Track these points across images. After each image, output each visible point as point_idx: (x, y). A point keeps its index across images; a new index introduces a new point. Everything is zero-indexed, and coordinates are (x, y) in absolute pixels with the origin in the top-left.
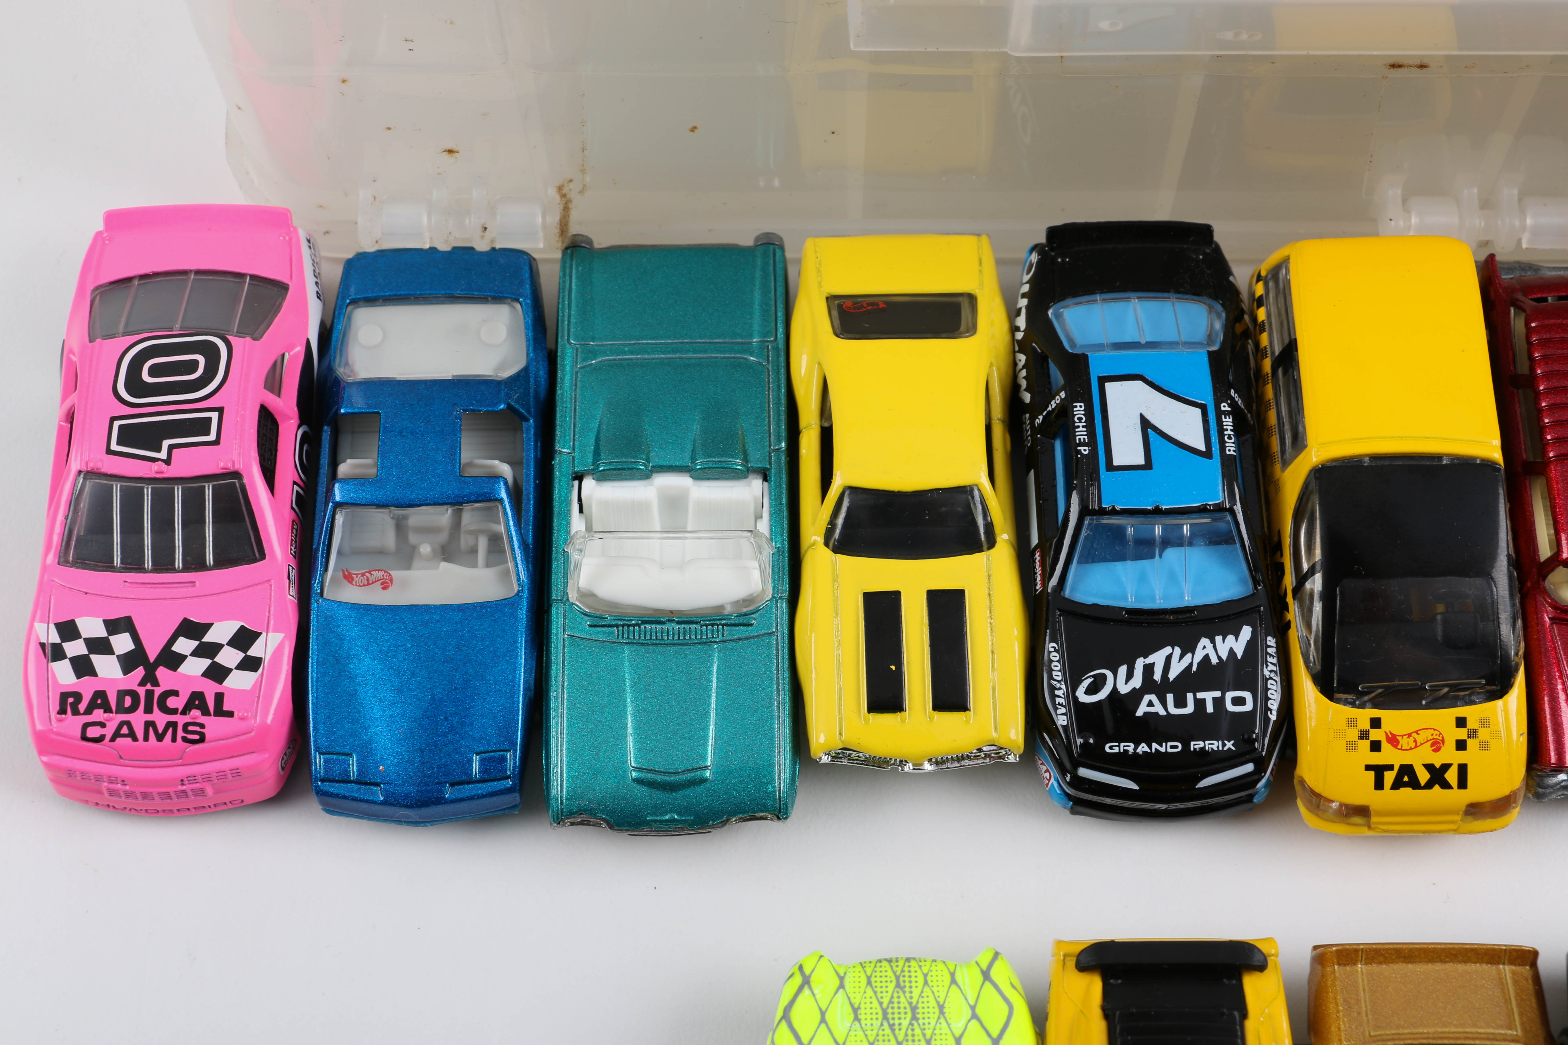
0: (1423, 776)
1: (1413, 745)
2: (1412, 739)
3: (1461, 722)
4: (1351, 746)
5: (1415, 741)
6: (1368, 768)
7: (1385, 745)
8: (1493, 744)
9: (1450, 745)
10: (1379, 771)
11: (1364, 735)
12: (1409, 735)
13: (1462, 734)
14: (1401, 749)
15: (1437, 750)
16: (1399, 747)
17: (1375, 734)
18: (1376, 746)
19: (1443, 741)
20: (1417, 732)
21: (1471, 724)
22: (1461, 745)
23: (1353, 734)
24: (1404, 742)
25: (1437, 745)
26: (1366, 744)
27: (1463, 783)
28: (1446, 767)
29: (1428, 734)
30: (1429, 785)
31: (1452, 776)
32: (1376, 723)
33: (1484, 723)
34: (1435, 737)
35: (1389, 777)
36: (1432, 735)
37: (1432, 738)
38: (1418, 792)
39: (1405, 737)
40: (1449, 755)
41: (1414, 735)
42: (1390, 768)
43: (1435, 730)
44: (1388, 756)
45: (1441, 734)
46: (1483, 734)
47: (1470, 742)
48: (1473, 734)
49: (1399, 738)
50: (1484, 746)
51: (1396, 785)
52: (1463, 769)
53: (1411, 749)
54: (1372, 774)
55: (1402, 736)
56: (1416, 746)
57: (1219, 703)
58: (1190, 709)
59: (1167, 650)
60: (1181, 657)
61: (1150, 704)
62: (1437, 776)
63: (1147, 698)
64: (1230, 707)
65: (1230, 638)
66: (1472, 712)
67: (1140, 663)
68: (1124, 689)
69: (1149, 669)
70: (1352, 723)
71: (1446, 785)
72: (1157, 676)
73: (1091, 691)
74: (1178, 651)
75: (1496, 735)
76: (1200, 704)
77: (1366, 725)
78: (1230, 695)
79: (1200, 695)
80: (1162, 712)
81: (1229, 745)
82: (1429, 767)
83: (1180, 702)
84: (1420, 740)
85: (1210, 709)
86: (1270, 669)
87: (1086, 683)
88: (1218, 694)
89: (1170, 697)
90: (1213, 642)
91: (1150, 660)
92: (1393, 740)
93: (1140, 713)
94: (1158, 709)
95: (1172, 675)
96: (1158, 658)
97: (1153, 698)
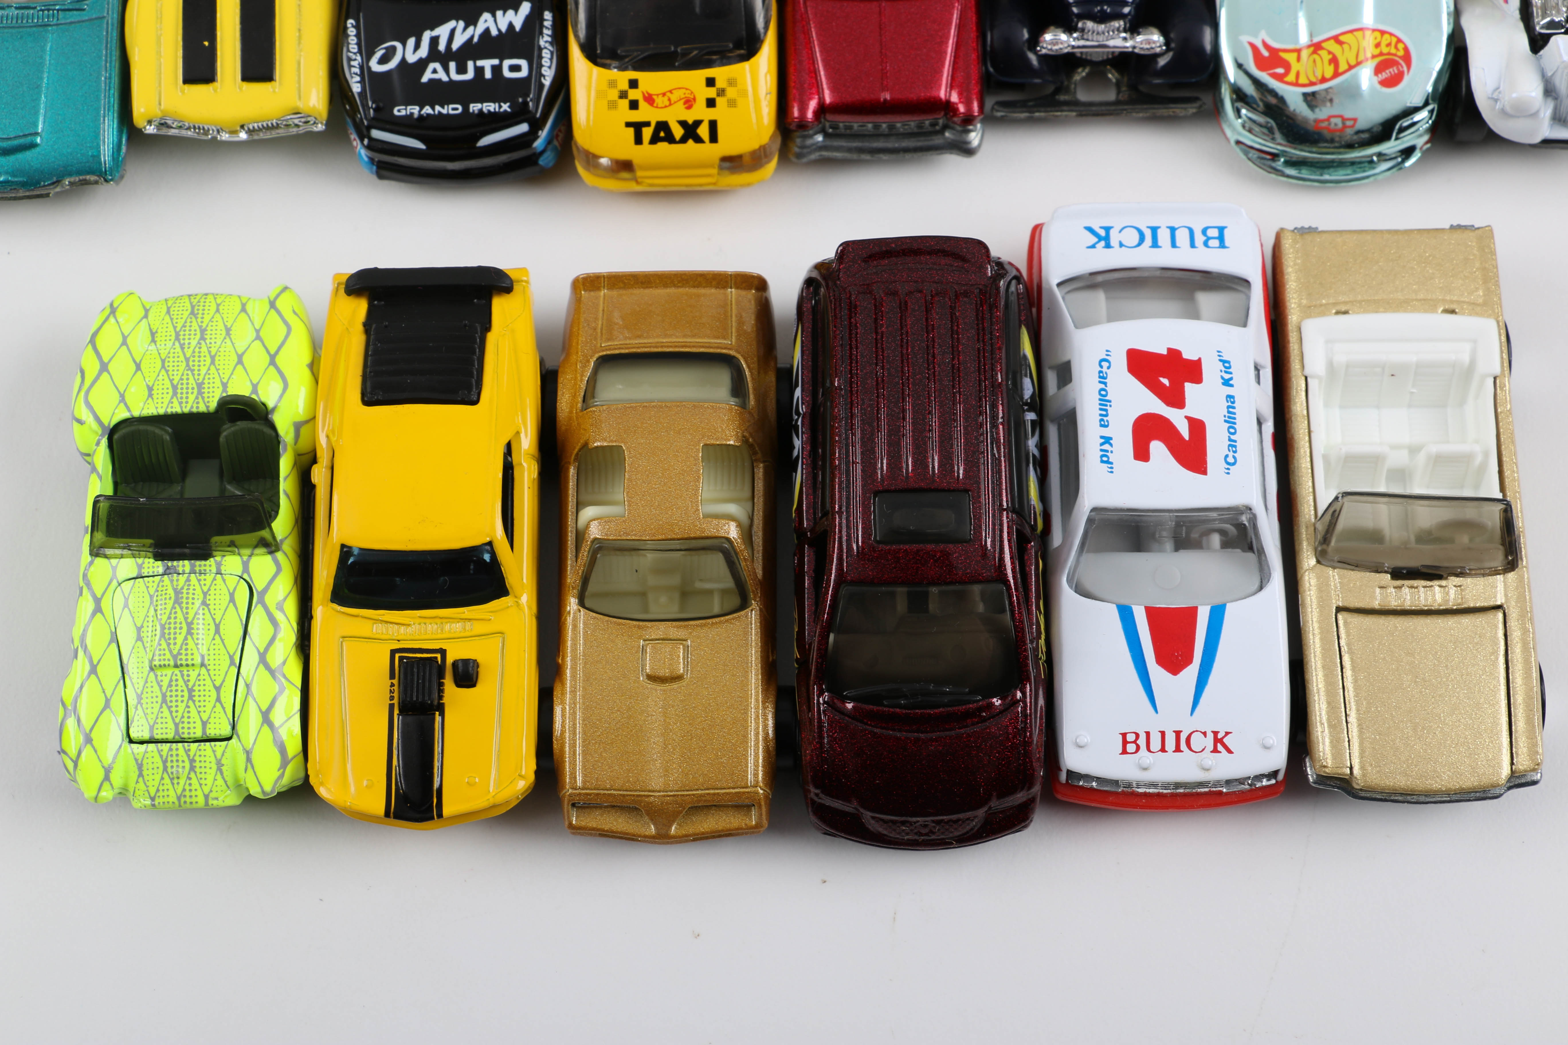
0: (678, 132)
1: (667, 103)
2: (666, 98)
3: (710, 82)
4: (612, 105)
5: (669, 100)
6: (628, 125)
7: (642, 104)
8: (740, 101)
9: (701, 103)
10: (638, 127)
11: (623, 95)
12: (664, 94)
13: (711, 93)
14: (657, 107)
15: (689, 108)
16: (655, 105)
17: (633, 94)
18: (634, 105)
19: (694, 99)
20: (671, 92)
21: (720, 84)
22: (711, 103)
23: (614, 94)
24: (659, 101)
25: (689, 103)
26: (625, 103)
27: (714, 138)
28: (698, 123)
29: (679, 94)
30: (683, 140)
31: (703, 131)
32: (634, 84)
33: (732, 82)
34: (687, 95)
35: (647, 133)
36: (685, 94)
37: (683, 96)
38: (674, 146)
39: (660, 96)
40: (700, 112)
41: (668, 94)
42: (648, 124)
43: (687, 89)
44: (645, 114)
45: (692, 93)
46: (731, 93)
47: (719, 101)
48: (721, 92)
49: (655, 97)
50: (732, 103)
51: (654, 140)
52: (713, 126)
53: (666, 107)
54: (631, 131)
55: (658, 95)
56: (670, 104)
57: (497, 70)
58: (470, 75)
59: (452, 24)
60: (465, 29)
61: (435, 71)
62: (691, 131)
63: (432, 66)
64: (507, 74)
65: (510, 12)
66: (720, 73)
67: (427, 36)
68: (411, 58)
69: (434, 41)
70: (612, 84)
71: (698, 140)
72: (442, 47)
73: (383, 60)
74: (461, 24)
75: (744, 93)
76: (479, 71)
77: (625, 86)
78: (507, 63)
79: (480, 63)
80: (445, 78)
81: (505, 107)
82: (683, 124)
83: (462, 70)
84: (674, 98)
85: (488, 75)
86: (545, 40)
87: (379, 54)
88: (496, 62)
89: (452, 65)
90: (494, 16)
91: (436, 32)
92: (649, 99)
93: (425, 79)
94: (442, 75)
95: (455, 46)
96: (443, 31)
97: (437, 65)
